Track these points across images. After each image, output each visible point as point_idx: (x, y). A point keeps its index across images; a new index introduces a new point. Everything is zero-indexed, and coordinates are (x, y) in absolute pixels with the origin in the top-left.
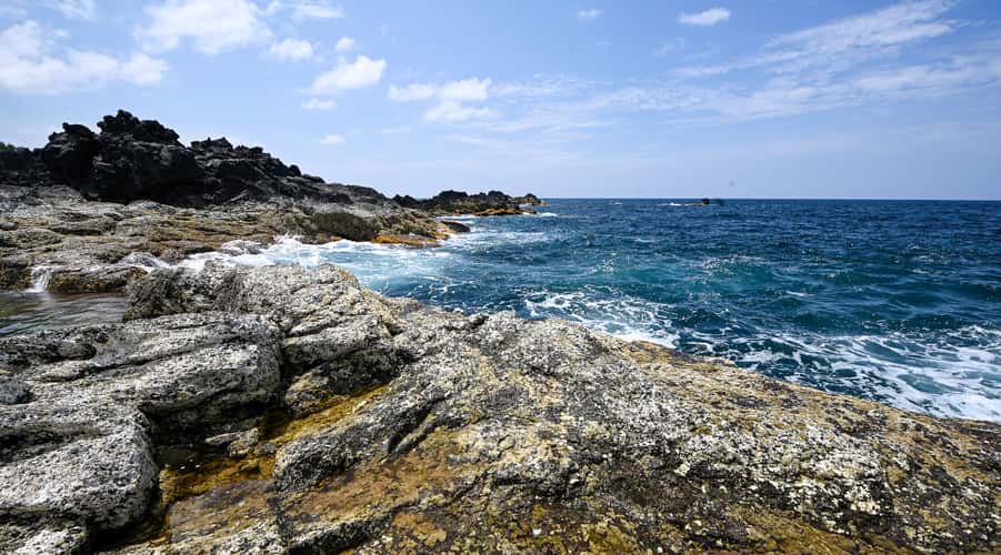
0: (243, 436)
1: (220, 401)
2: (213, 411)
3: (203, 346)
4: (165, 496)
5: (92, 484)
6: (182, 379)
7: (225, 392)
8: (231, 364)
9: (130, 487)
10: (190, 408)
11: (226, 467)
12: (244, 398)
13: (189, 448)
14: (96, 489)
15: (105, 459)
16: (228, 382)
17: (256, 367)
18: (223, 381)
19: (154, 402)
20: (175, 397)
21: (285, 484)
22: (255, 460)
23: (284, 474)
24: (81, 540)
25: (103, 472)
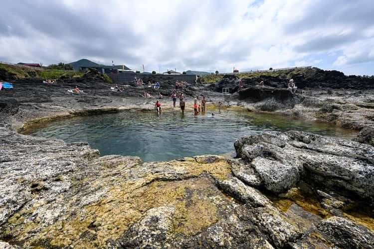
0: (334, 200)
1: (335, 181)
2: (330, 182)
3: (345, 156)
4: (287, 195)
5: (268, 173)
6: (325, 163)
7: (341, 179)
8: (350, 168)
9: (276, 181)
10: (322, 175)
11: (316, 206)
12: (348, 187)
13: (311, 189)
14: (268, 174)
15: (276, 169)
16: (344, 175)
17: (363, 176)
18: (342, 174)
19: (309, 165)
20: (317, 167)
21: (321, 228)
22: (327, 213)
23: (325, 225)
24: (257, 184)
25: (272, 171)
